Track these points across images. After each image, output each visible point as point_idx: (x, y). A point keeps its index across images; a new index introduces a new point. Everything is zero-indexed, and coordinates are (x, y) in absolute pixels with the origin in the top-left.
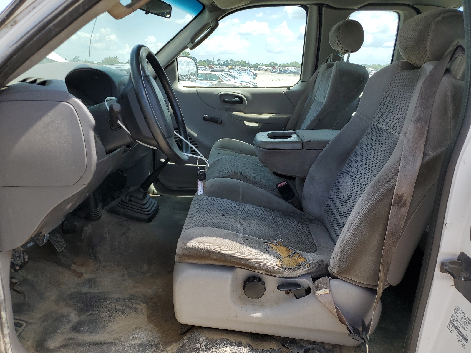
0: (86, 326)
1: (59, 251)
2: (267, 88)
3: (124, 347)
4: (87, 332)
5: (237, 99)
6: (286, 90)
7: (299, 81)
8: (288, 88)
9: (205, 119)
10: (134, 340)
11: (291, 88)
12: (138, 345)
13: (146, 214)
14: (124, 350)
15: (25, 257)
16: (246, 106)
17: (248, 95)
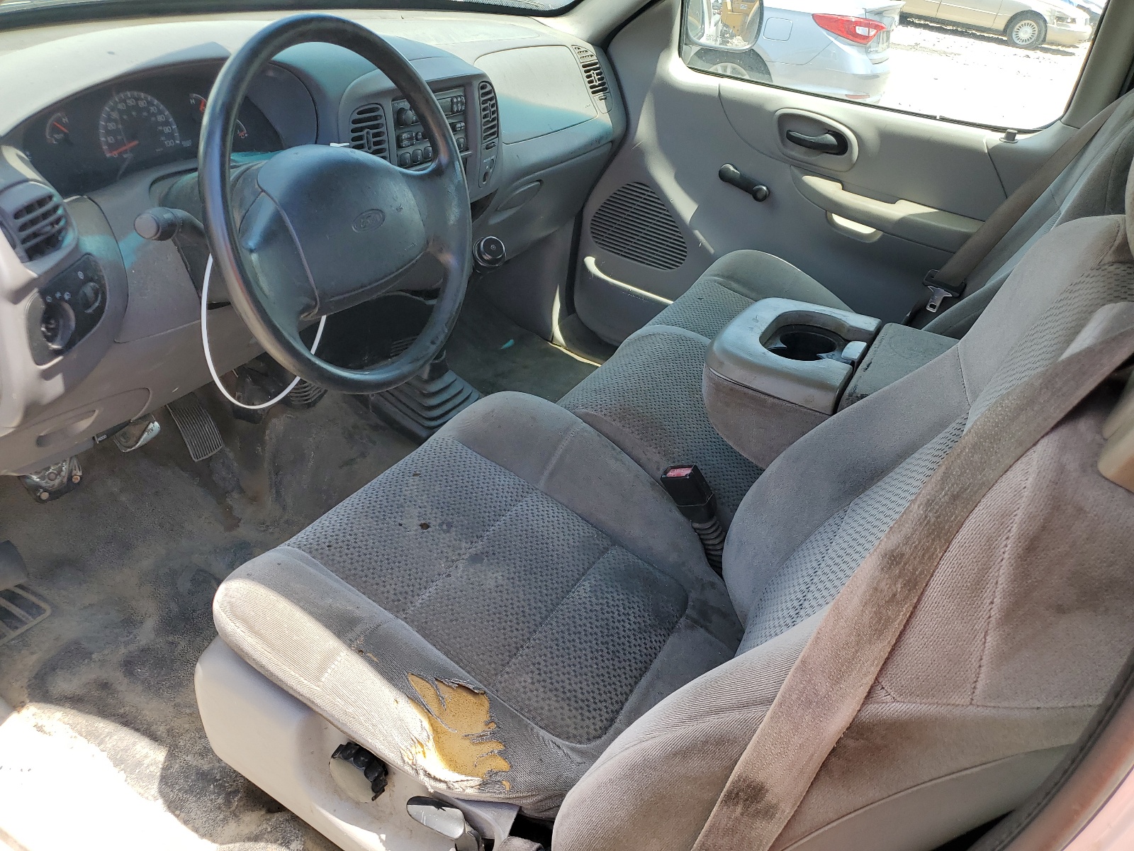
0: (147, 668)
1: (196, 460)
2: (943, 119)
3: (173, 762)
4: (143, 682)
5: (830, 138)
6: (996, 139)
7: (1060, 119)
8: (1011, 137)
9: (724, 176)
10: (200, 754)
11: (1018, 137)
12: (197, 774)
13: (423, 426)
14: (169, 769)
15: (74, 472)
16: (853, 166)
17: (870, 135)
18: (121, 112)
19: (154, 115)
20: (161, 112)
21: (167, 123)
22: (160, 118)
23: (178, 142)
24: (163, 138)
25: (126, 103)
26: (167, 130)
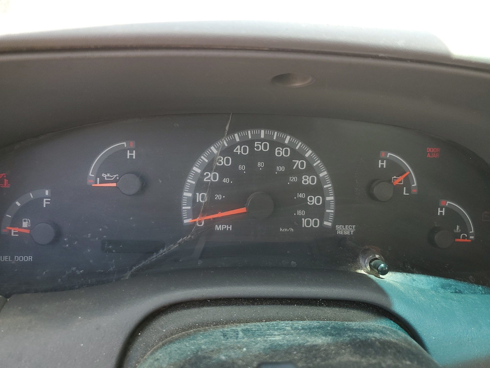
18: (237, 159)
19: (299, 173)
20: (311, 170)
21: (318, 190)
22: (307, 180)
23: (328, 224)
24: (299, 213)
25: (252, 147)
26: (313, 201)
